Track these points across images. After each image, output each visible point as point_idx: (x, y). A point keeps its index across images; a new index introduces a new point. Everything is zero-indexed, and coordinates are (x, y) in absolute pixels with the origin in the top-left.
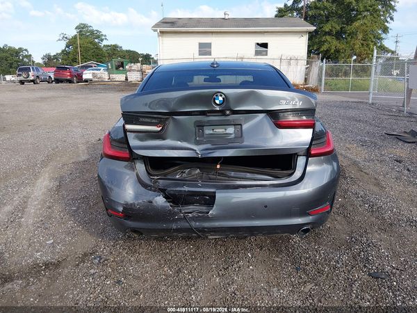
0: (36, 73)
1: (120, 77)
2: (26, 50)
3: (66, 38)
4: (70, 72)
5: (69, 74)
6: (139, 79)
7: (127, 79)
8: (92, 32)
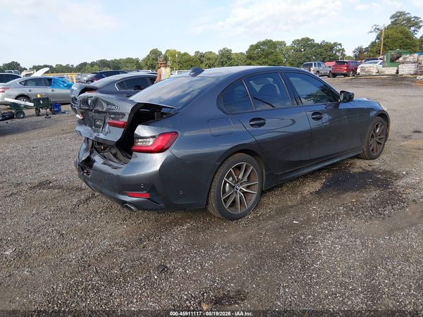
0: (317, 68)
1: (392, 70)
2: (340, 45)
3: (378, 29)
4: (347, 67)
5: (346, 68)
6: (412, 72)
7: (397, 72)
8: (409, 20)
